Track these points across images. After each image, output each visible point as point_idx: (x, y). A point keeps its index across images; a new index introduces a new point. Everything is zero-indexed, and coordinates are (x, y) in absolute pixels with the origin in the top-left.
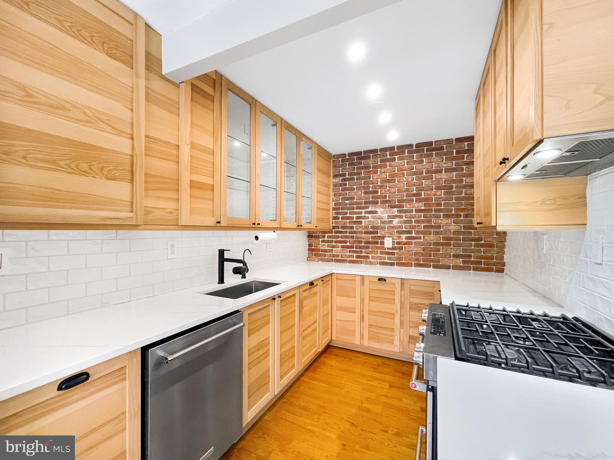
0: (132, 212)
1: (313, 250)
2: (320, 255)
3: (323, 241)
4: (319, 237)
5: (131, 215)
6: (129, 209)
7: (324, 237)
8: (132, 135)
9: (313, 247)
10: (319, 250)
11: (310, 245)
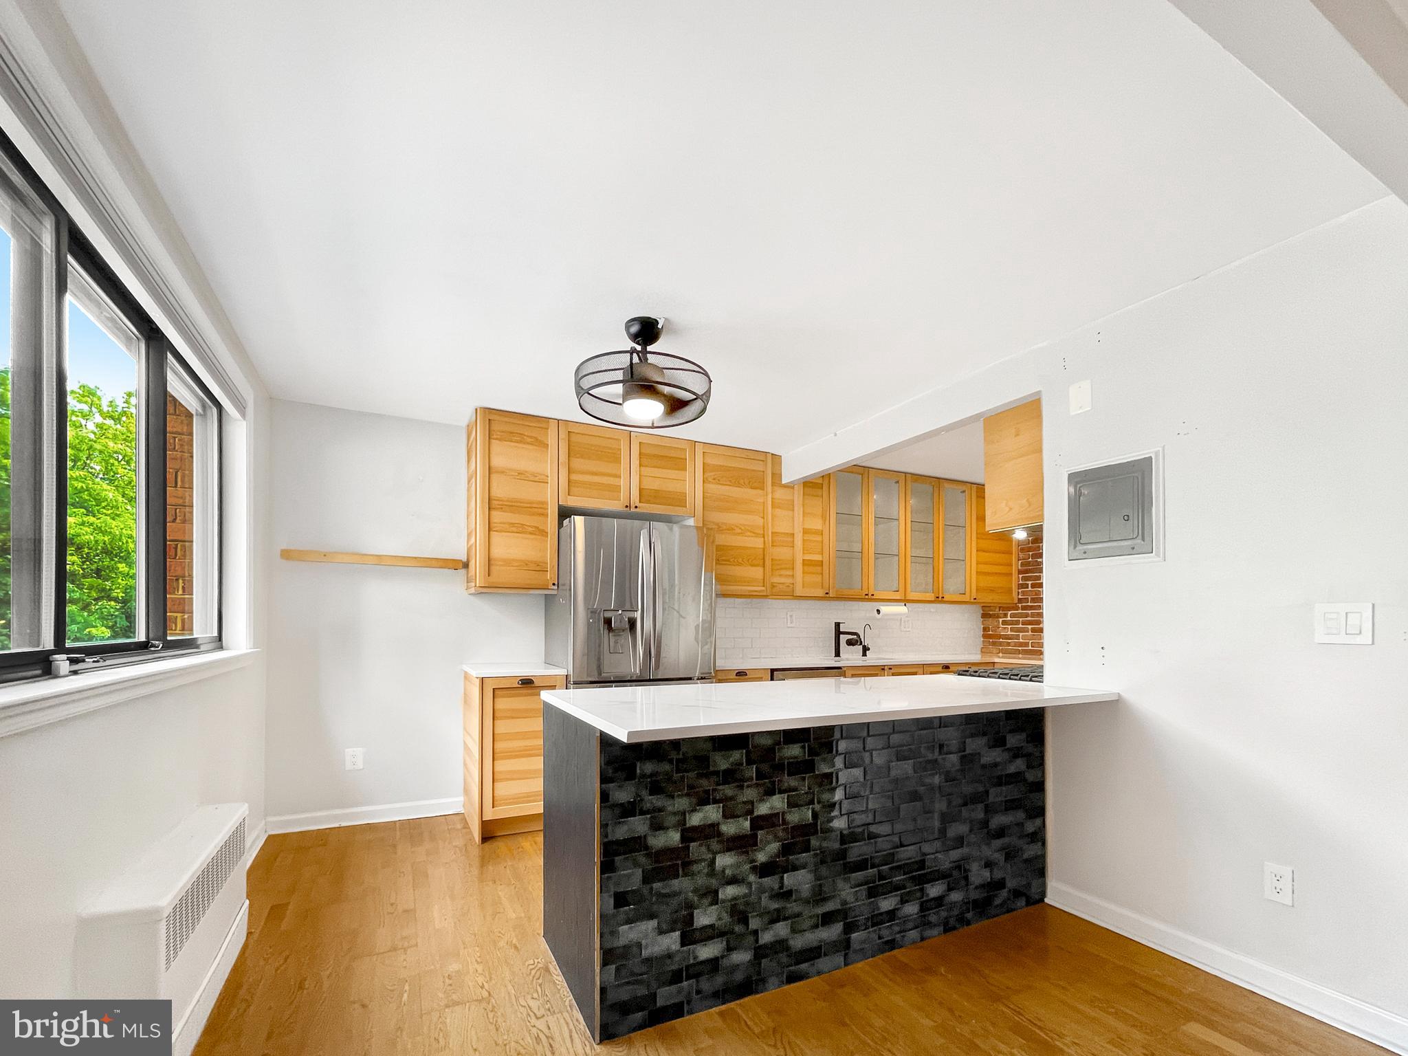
0: (764, 586)
1: (990, 636)
2: (1001, 644)
3: (1004, 623)
4: (998, 617)
5: (763, 588)
6: (762, 584)
7: (1006, 615)
8: (764, 535)
9: (991, 633)
10: (1000, 637)
11: (985, 629)
